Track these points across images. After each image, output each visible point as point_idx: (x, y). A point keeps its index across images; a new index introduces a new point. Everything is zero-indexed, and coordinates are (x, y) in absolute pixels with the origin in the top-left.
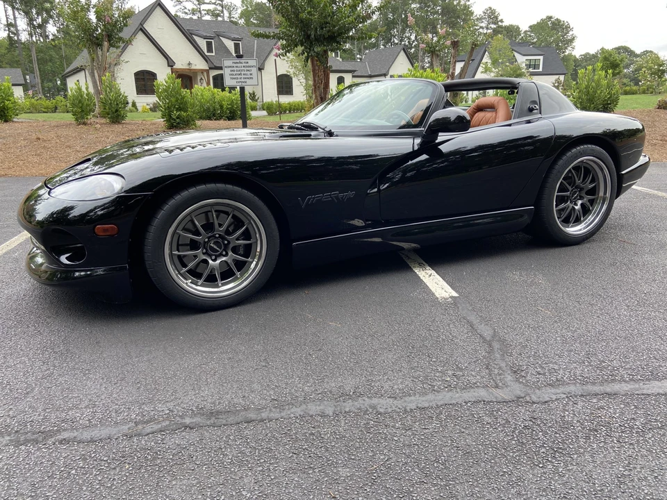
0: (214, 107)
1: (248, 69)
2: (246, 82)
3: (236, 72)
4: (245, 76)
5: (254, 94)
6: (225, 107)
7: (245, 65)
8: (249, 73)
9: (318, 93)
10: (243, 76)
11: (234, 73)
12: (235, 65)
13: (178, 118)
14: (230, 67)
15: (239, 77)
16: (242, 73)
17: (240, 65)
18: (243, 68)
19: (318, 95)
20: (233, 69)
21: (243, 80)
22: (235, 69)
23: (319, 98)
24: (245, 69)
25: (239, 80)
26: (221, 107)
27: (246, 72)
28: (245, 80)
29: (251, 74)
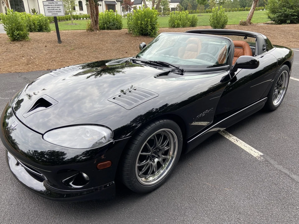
0: (30, 24)
1: (58, 6)
2: (57, 14)
3: (51, 8)
4: (57, 11)
5: (34, 10)
6: (36, 24)
7: (56, 4)
8: (58, 9)
9: (93, 18)
10: (55, 11)
11: (50, 9)
12: (50, 4)
13: (18, 35)
14: (47, 5)
15: (53, 11)
16: (55, 9)
17: (53, 4)
18: (55, 6)
19: (93, 19)
20: (49, 6)
21: (55, 13)
22: (50, 6)
23: (94, 21)
24: (56, 6)
25: (53, 13)
26: (34, 24)
27: (56, 8)
28: (57, 13)
29: (60, 10)
